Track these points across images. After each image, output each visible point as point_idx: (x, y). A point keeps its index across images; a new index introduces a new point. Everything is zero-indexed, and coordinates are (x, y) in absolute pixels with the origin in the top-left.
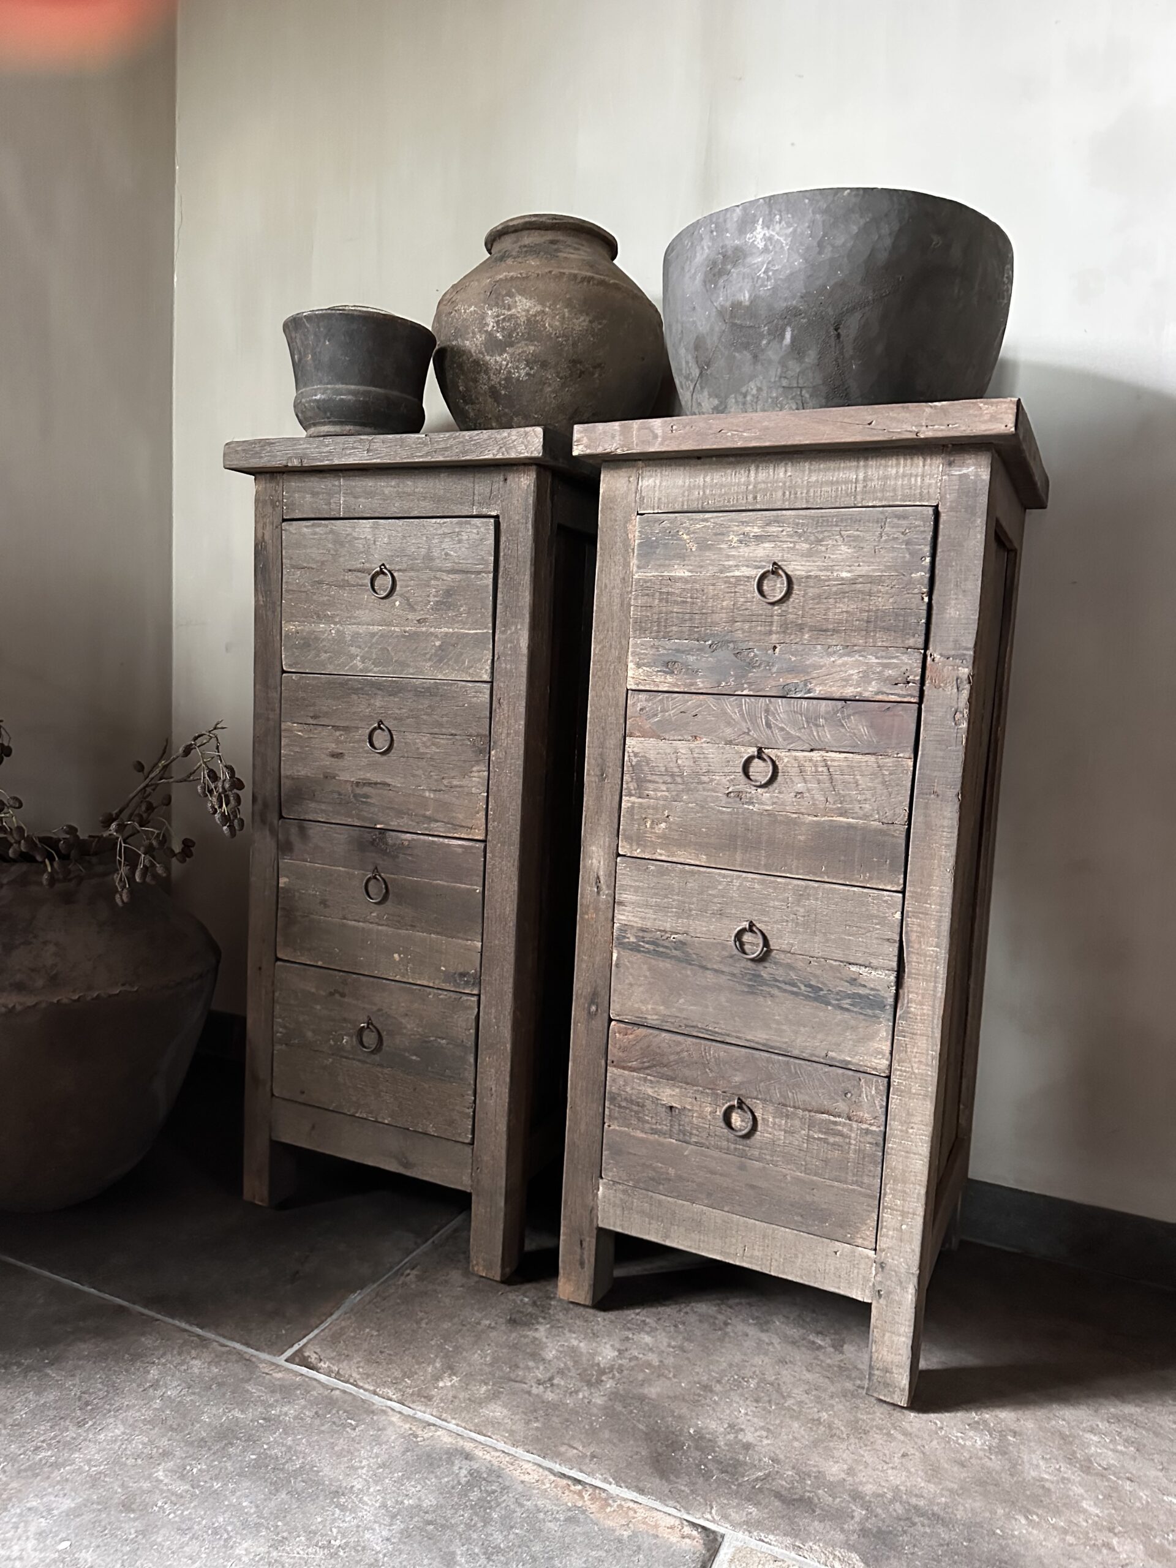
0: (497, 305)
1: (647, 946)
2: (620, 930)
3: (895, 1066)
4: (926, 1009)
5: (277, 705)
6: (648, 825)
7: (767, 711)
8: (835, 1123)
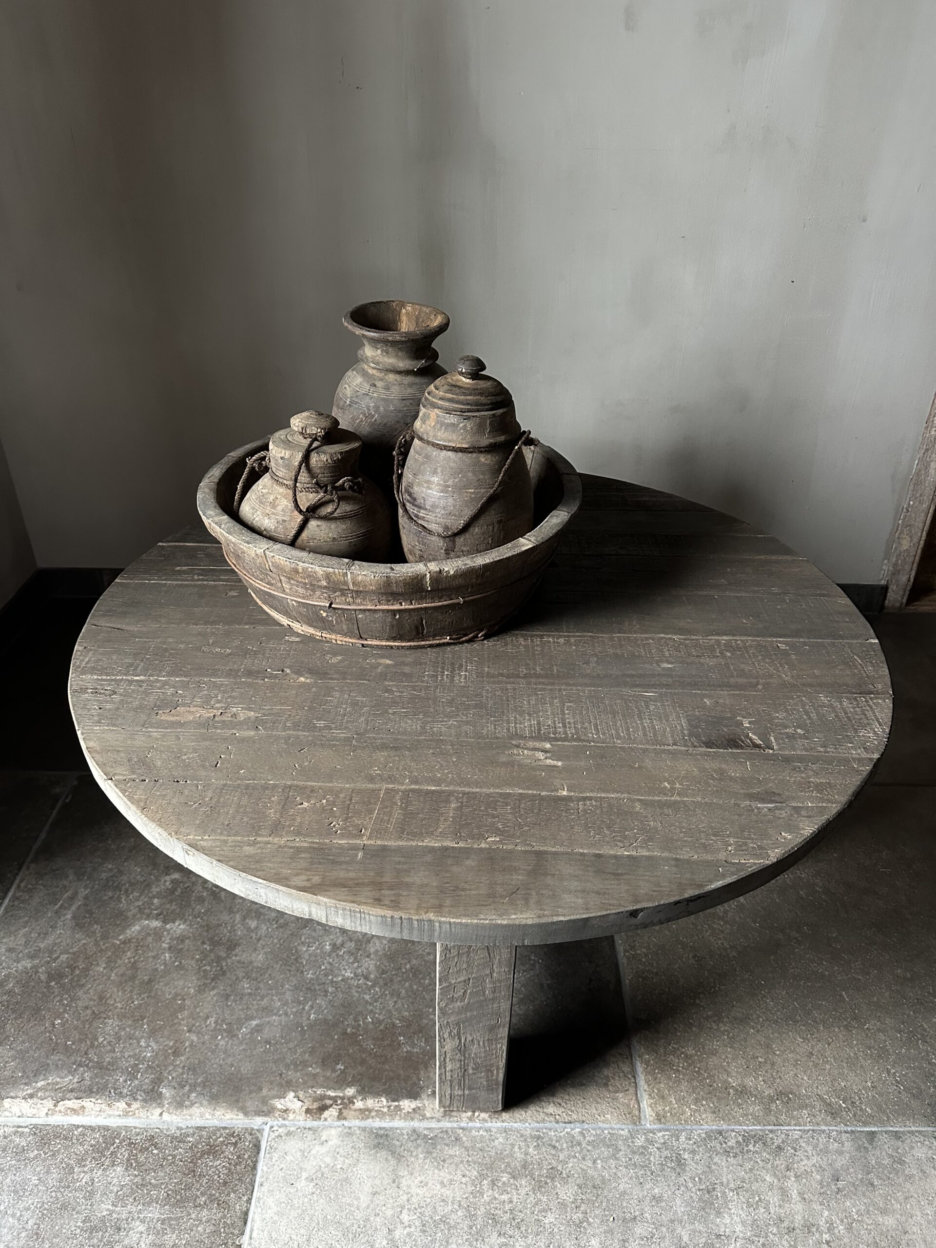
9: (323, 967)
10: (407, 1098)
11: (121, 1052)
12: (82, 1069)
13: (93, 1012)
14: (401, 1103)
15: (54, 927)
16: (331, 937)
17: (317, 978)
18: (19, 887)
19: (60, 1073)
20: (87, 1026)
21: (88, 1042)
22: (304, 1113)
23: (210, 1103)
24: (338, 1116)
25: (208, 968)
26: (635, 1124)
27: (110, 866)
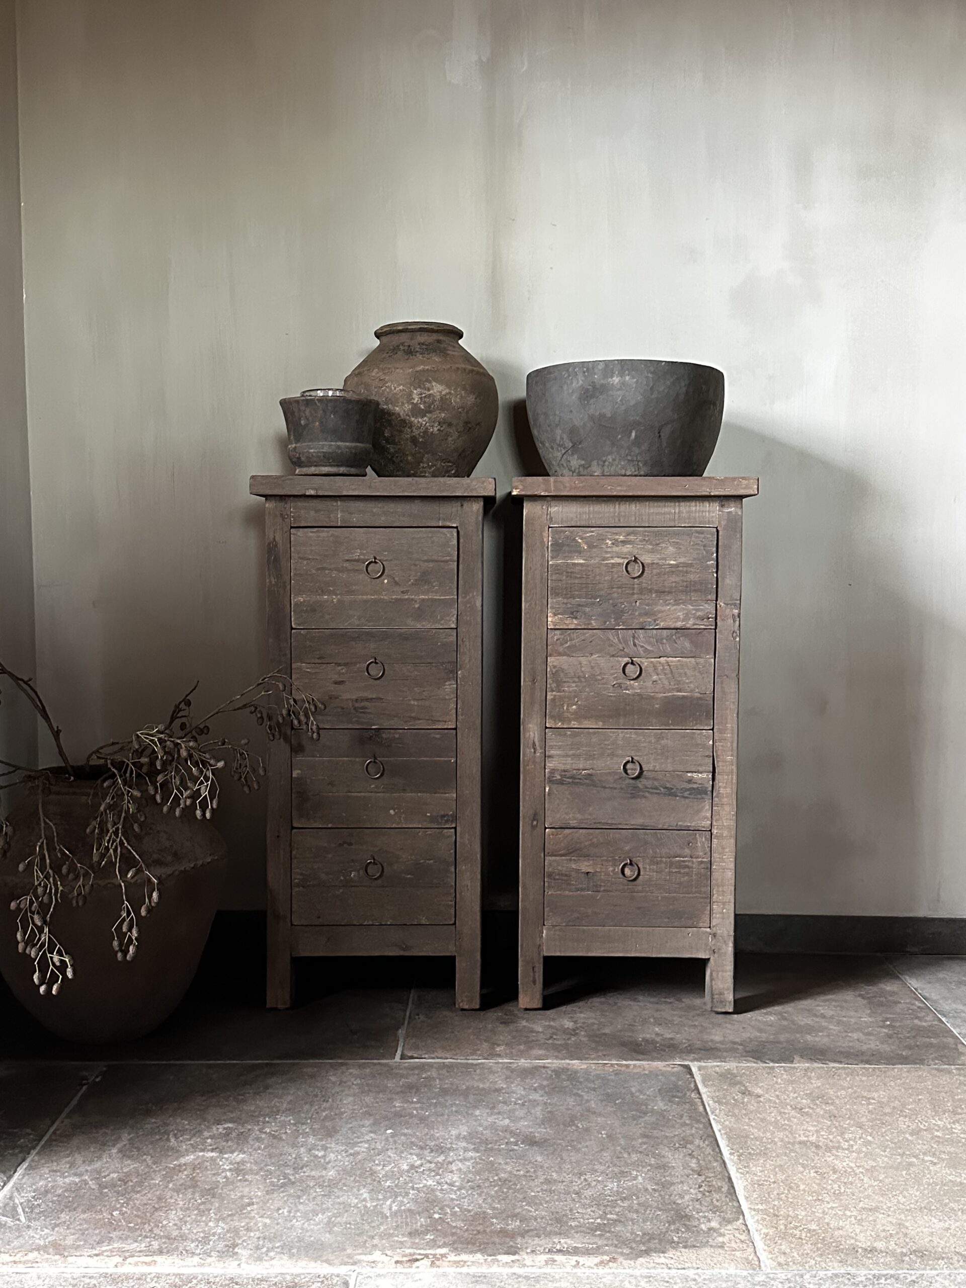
0: (420, 387)
1: (568, 780)
2: (550, 772)
3: (714, 823)
4: (728, 790)
5: (288, 652)
6: (565, 708)
7: (634, 637)
8: (684, 861)
9: (401, 1179)
10: (505, 1254)
11: (188, 1230)
12: (148, 1239)
13: (154, 1207)
14: (499, 1257)
15: (100, 1158)
16: (409, 1161)
17: (396, 1186)
18: (54, 1133)
19: (126, 1242)
20: (148, 1215)
21: (152, 1225)
22: (394, 1265)
23: (290, 1258)
24: (431, 1266)
25: (276, 1180)
26: (754, 1269)
27: (153, 1120)
